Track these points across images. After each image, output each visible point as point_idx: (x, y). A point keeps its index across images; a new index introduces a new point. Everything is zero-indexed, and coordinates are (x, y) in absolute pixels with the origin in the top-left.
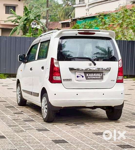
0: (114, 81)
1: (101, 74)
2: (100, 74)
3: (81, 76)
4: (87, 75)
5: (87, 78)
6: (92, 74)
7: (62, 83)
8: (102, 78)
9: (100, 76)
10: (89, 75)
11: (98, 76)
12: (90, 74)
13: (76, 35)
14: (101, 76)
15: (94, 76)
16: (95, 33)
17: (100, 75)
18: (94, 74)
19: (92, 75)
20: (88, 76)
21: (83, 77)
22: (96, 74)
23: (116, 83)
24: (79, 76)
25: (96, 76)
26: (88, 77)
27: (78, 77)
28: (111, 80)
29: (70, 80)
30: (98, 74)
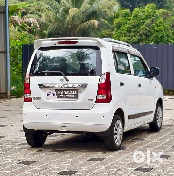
3: (52, 94)
4: (59, 93)
5: (58, 97)
6: (64, 92)
7: (32, 101)
8: (76, 97)
9: (74, 94)
10: (61, 93)
11: (72, 94)
12: (62, 92)
15: (67, 94)
17: (74, 93)
18: (67, 92)
22: (69, 92)
23: (96, 102)
25: (69, 95)
26: (60, 95)
27: (48, 95)
28: (89, 100)
29: (40, 98)
30: (72, 92)
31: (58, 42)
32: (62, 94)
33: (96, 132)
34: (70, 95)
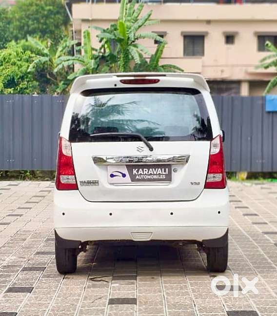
0: (199, 183)
1: (167, 169)
2: (163, 169)
3: (121, 175)
4: (135, 172)
5: (133, 179)
6: (144, 170)
7: (78, 189)
8: (169, 178)
9: (163, 173)
10: (138, 171)
11: (159, 174)
12: (141, 170)
13: (114, 87)
14: (167, 173)
15: (151, 174)
16: (159, 80)
17: (165, 171)
18: (151, 170)
19: (146, 172)
20: (137, 173)
21: (124, 175)
22: (153, 169)
23: (205, 188)
24: (114, 174)
25: (154, 175)
26: (136, 175)
27: (112, 176)
28: (192, 184)
29: (95, 183)
30: (159, 169)
31: (121, 81)
32: (141, 174)
33: (203, 240)
34: (156, 174)
